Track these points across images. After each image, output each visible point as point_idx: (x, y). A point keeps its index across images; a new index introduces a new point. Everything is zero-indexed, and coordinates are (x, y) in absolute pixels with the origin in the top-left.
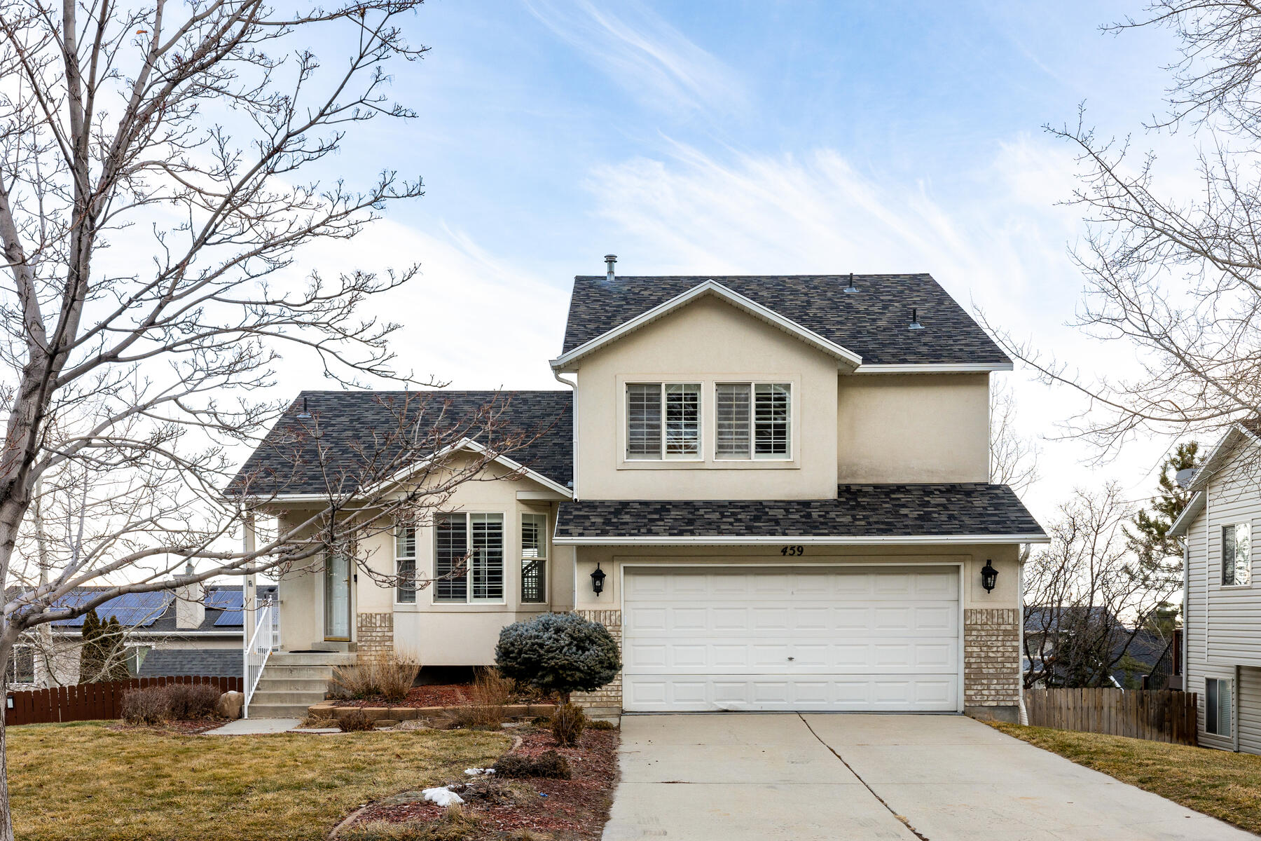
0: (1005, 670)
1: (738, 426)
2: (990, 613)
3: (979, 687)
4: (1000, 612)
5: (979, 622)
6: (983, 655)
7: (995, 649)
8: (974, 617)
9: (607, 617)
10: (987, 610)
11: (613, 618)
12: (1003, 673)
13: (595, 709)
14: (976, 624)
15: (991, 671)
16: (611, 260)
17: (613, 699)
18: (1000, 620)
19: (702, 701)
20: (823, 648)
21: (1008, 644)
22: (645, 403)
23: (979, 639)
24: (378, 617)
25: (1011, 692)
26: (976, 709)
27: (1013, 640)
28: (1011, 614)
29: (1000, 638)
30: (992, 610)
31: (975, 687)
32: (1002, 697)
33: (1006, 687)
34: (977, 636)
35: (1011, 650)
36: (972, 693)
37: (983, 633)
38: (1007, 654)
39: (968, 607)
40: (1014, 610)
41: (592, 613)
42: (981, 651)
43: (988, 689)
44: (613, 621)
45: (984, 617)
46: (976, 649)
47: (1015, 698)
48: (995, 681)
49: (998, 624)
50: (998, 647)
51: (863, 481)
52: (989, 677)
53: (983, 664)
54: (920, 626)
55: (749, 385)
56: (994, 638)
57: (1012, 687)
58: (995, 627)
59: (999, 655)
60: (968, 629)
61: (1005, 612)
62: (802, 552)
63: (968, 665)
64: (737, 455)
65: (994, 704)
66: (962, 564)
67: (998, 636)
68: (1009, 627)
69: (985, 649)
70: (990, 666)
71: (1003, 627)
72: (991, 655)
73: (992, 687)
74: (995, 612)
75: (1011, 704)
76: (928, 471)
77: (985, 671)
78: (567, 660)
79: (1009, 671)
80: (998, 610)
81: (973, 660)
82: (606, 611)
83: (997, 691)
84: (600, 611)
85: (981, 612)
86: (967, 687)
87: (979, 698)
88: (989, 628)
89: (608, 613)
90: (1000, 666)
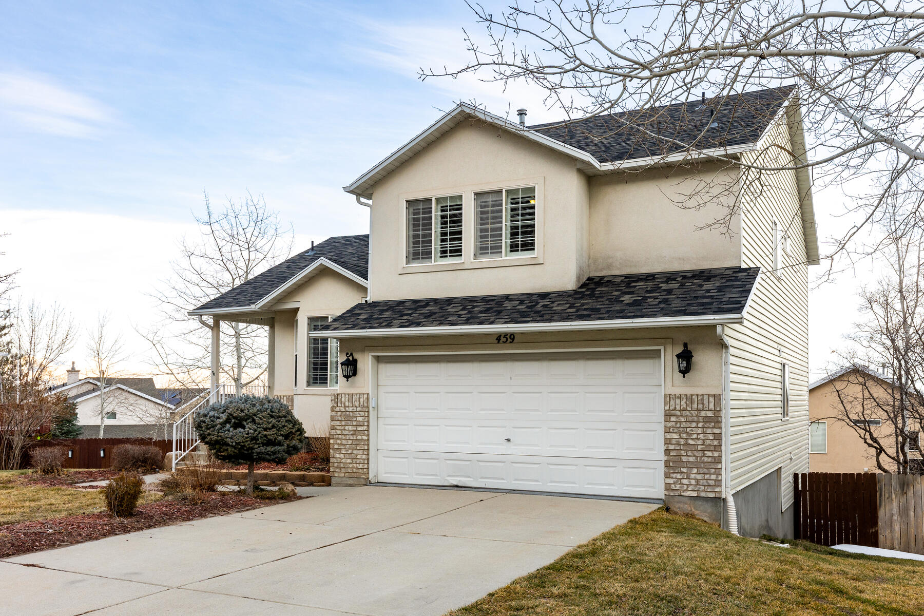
0: (706, 459)
1: (493, 230)
2: (690, 398)
3: (679, 476)
4: (700, 398)
5: (678, 407)
6: (682, 442)
7: (694, 436)
8: (672, 402)
9: (358, 399)
10: (686, 395)
11: (362, 400)
12: (703, 462)
13: (347, 479)
14: (675, 409)
15: (691, 459)
16: (522, 113)
17: (360, 471)
18: (700, 406)
19: (436, 475)
20: (537, 430)
21: (709, 431)
22: (421, 216)
23: (678, 425)
24: (285, 398)
25: (712, 483)
26: (676, 499)
27: (714, 427)
28: (712, 399)
29: (700, 425)
30: (692, 395)
31: (674, 476)
32: (702, 488)
33: (707, 477)
34: (676, 422)
35: (711, 438)
36: (671, 481)
37: (682, 419)
38: (708, 442)
39: (668, 392)
40: (714, 396)
41: (347, 396)
42: (680, 438)
43: (688, 478)
44: (362, 403)
45: (683, 403)
46: (675, 436)
47: (718, 489)
48: (695, 471)
49: (697, 410)
50: (698, 434)
51: (617, 273)
52: (689, 465)
53: (683, 452)
54: (628, 411)
55: (501, 191)
56: (694, 425)
57: (713, 477)
58: (695, 413)
59: (700, 442)
60: (668, 415)
61: (706, 398)
62: (513, 339)
63: (667, 452)
64: (492, 255)
65: (695, 494)
66: (662, 348)
67: (698, 422)
68: (710, 414)
69: (684, 436)
70: (689, 453)
71: (703, 413)
72: (691, 442)
73: (692, 476)
74: (695, 397)
75: (712, 495)
76: (680, 259)
77: (684, 459)
78: (220, 436)
79: (710, 460)
80: (697, 395)
81: (671, 447)
82: (356, 394)
83: (697, 480)
84: (353, 394)
85: (680, 397)
86: (667, 475)
87: (678, 487)
88: (688, 413)
89: (358, 396)
90: (700, 454)
